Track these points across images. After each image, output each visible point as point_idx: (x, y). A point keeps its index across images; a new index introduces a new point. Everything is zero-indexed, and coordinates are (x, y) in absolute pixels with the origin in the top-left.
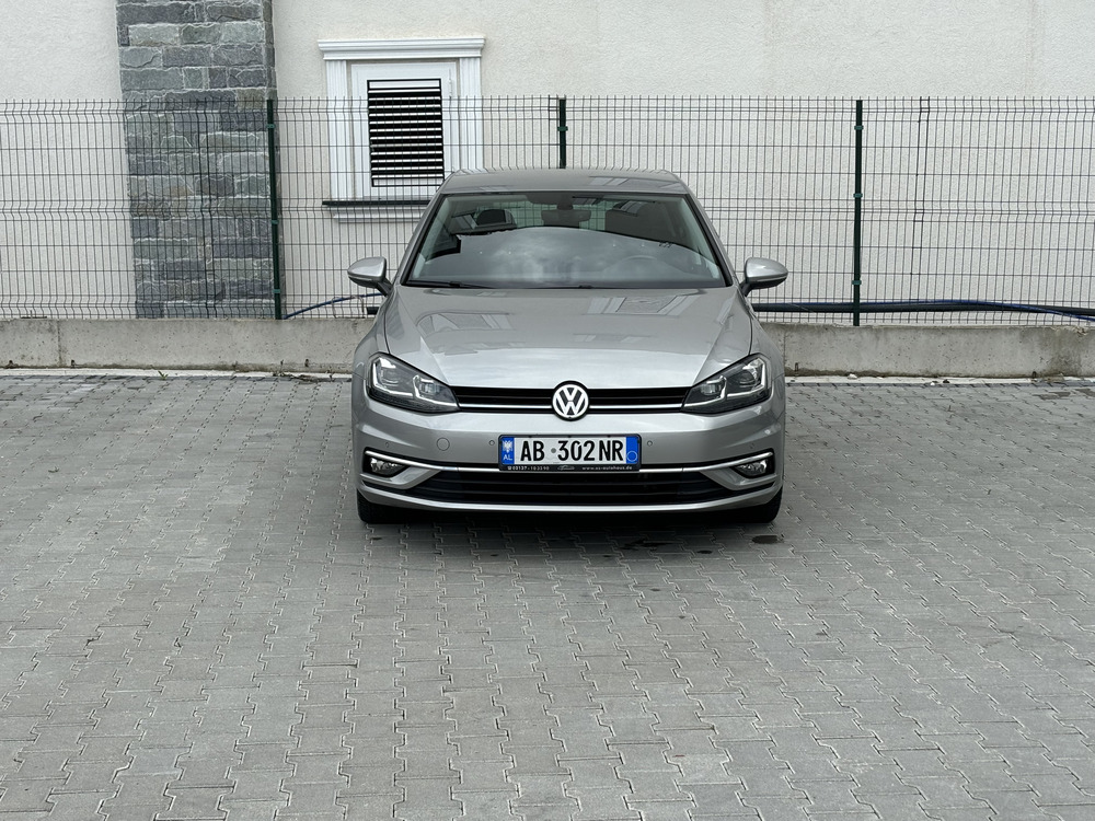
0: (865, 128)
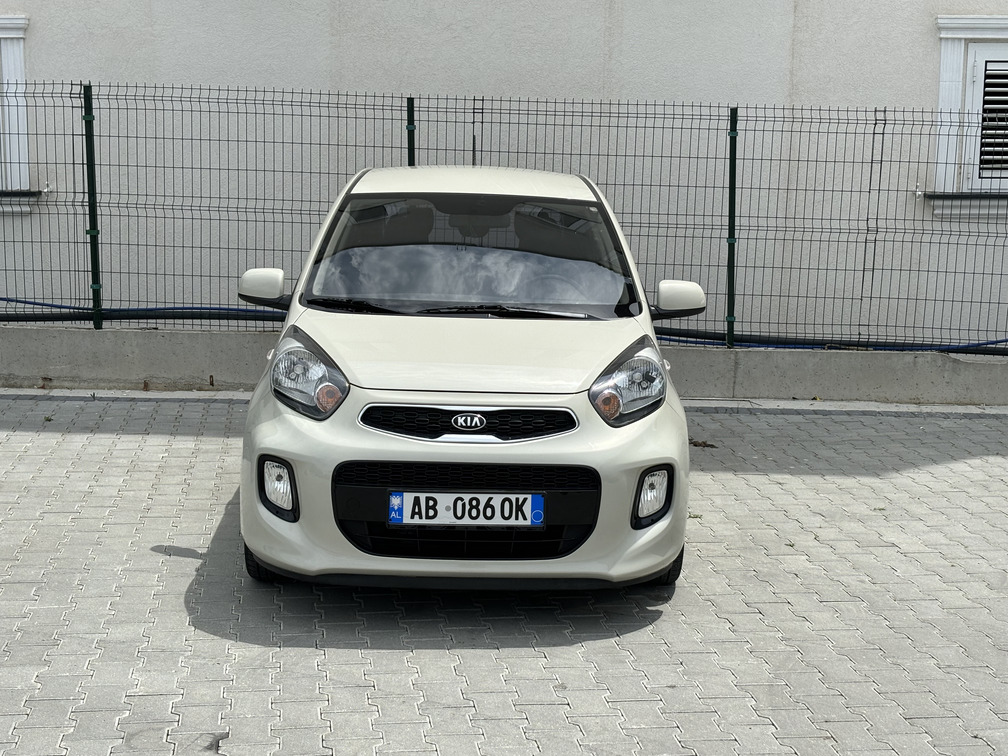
0: (417, 128)
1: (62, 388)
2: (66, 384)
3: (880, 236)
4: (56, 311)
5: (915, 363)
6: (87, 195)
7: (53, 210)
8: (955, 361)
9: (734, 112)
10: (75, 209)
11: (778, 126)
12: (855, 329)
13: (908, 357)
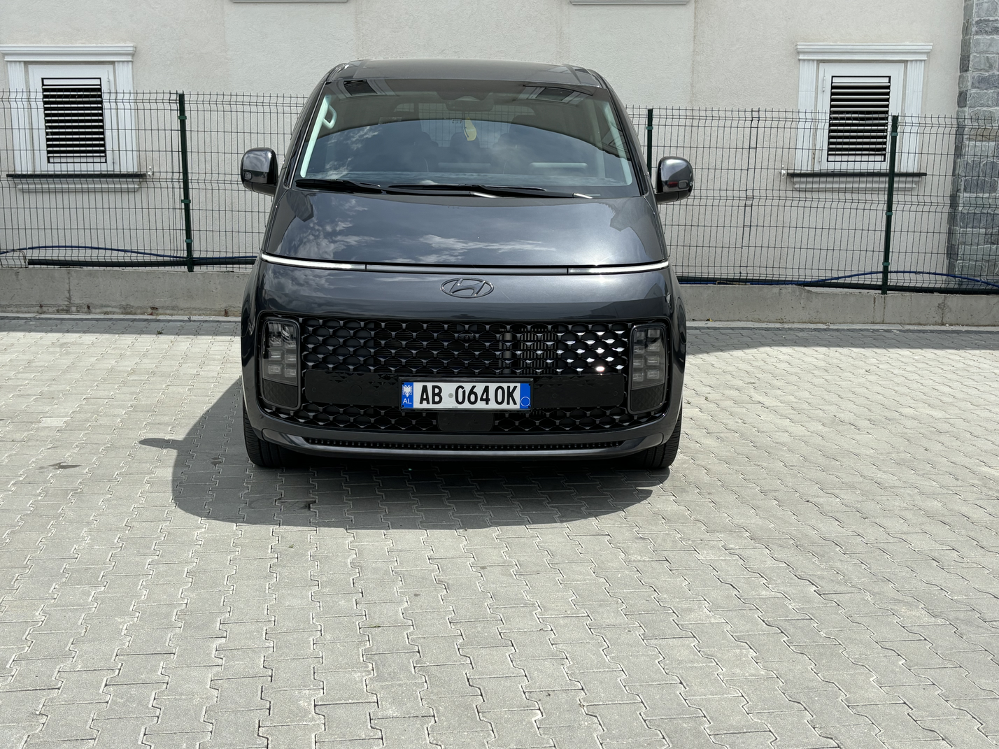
1: (166, 314)
2: (168, 312)
3: (756, 202)
4: (160, 259)
5: (780, 294)
6: (181, 174)
7: (157, 185)
8: (808, 291)
9: (650, 112)
10: (173, 185)
11: (682, 122)
12: (737, 270)
13: (775, 289)
